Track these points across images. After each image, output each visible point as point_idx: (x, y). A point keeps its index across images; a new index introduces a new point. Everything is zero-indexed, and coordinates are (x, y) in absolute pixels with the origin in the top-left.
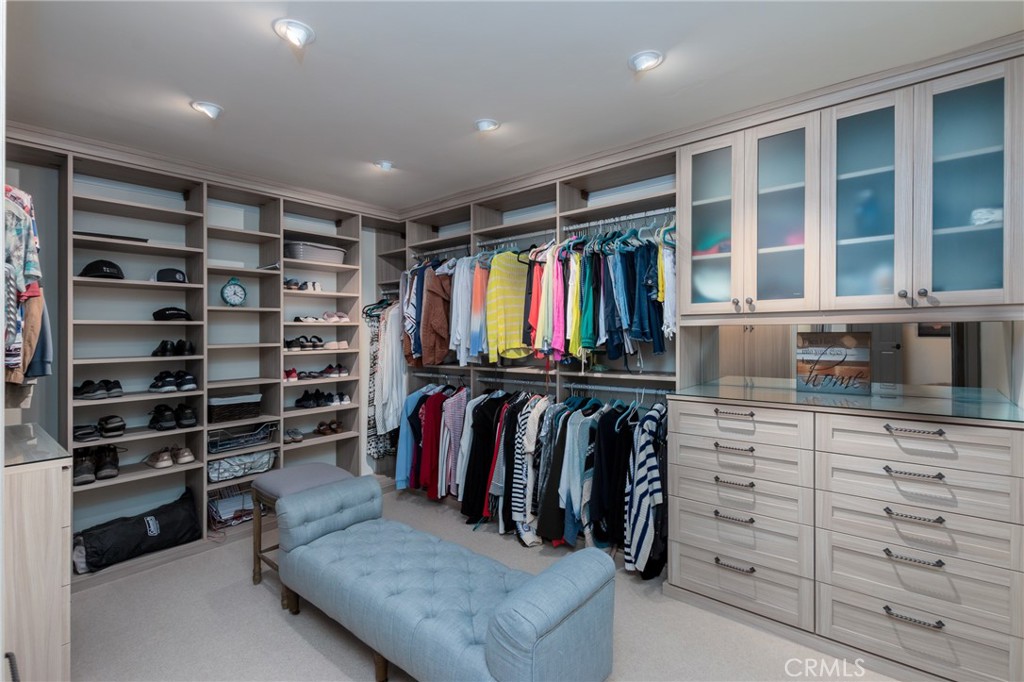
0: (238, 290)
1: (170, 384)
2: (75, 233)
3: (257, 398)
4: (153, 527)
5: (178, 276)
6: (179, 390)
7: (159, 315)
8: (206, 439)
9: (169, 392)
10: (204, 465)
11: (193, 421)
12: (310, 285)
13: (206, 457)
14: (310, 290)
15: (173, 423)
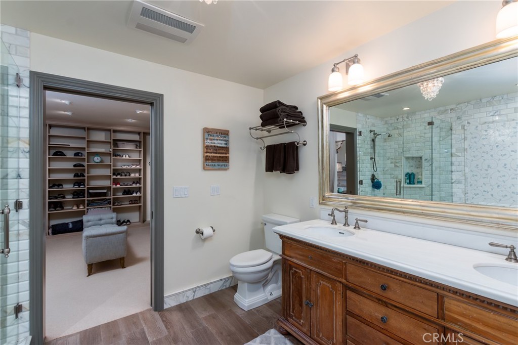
0: (98, 158)
1: (76, 185)
2: (49, 144)
3: (105, 191)
4: (70, 226)
5: (80, 154)
6: (79, 187)
7: (75, 166)
8: (86, 202)
9: (77, 188)
10: (86, 209)
11: (82, 196)
12: (124, 156)
13: (86, 208)
14: (124, 157)
15: (77, 197)
